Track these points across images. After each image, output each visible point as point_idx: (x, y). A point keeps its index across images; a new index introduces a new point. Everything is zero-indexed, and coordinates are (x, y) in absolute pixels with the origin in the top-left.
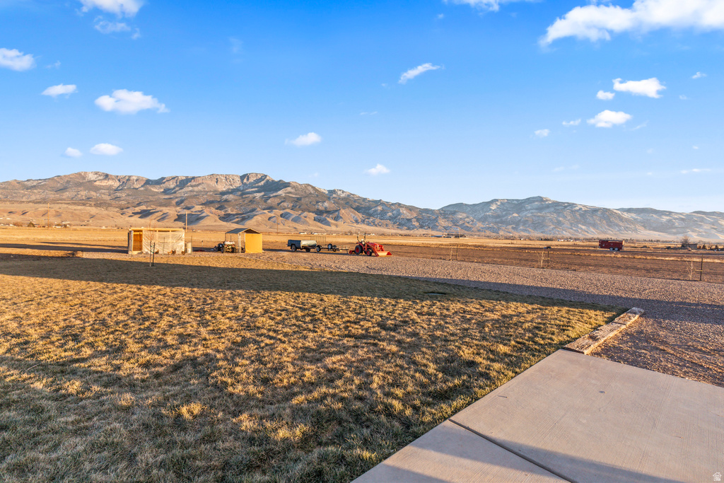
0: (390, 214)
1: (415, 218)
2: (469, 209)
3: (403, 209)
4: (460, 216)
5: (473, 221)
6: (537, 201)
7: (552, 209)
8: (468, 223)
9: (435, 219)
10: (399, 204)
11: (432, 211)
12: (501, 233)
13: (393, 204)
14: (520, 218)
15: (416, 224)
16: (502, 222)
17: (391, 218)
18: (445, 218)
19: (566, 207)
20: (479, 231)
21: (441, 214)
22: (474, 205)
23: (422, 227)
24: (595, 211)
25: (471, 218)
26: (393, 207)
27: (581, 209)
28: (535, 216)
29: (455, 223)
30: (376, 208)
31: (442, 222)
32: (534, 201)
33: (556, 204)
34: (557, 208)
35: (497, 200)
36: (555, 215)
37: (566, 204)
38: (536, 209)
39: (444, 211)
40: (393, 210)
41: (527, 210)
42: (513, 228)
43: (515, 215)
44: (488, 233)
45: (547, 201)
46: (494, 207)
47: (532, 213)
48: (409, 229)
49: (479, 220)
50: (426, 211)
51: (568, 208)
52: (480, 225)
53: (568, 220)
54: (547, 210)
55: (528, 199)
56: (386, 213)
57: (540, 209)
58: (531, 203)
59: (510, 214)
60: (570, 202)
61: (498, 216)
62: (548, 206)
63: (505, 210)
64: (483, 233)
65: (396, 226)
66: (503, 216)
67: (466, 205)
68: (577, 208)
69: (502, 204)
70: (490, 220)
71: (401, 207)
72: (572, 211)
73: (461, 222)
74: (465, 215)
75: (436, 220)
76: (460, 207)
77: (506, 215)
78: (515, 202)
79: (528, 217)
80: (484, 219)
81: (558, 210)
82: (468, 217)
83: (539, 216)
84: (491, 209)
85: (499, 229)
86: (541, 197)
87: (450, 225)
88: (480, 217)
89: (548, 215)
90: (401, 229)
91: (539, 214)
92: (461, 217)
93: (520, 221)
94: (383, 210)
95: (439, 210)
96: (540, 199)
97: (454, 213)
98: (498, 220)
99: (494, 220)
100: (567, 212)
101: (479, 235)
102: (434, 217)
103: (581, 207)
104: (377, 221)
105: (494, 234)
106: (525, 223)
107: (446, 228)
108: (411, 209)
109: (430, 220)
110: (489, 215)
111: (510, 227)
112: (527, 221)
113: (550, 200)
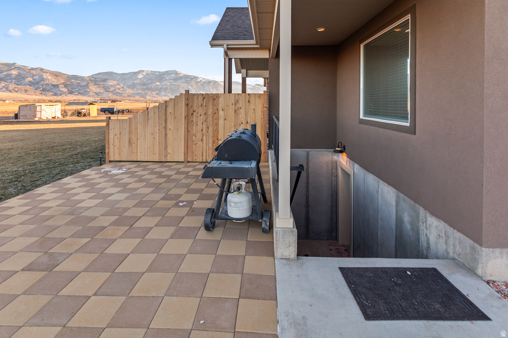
0: (30, 79)
1: (63, 84)
2: (119, 77)
3: (48, 74)
4: (110, 83)
5: (123, 88)
6: (173, 73)
7: (184, 80)
8: (119, 89)
9: (85, 86)
10: (42, 70)
11: (82, 78)
12: (148, 98)
13: (32, 69)
14: (161, 86)
15: (65, 90)
16: (148, 89)
17: (31, 84)
18: (96, 85)
19: (192, 79)
20: (129, 96)
21: (91, 81)
22: (124, 74)
23: (71, 93)
24: (209, 82)
25: (122, 85)
26: (34, 72)
27: (201, 81)
28: (172, 85)
29: (107, 89)
30: (10, 72)
31: (93, 88)
32: (171, 74)
33: (186, 77)
34: (187, 79)
35: (143, 71)
36: (186, 84)
37: (192, 77)
38: (173, 79)
39: (95, 78)
40: (33, 76)
41: (166, 80)
42: (157, 94)
43: (158, 83)
44: (137, 98)
45: (180, 74)
46: (140, 76)
47: (170, 82)
48: (55, 94)
49: (129, 87)
50: (75, 77)
51: (194, 79)
52: (129, 91)
53: (194, 88)
54: (180, 81)
55: (167, 72)
56: (24, 78)
57: (176, 80)
58: (169, 75)
59: (154, 83)
60: (195, 75)
61: (144, 84)
62: (181, 78)
63: (150, 80)
64: (133, 98)
65: (38, 92)
66: (148, 84)
67: (116, 73)
68: (199, 80)
69: (147, 73)
70: (138, 87)
71: (45, 72)
72: (196, 82)
73: (112, 89)
74: (115, 82)
75: (87, 86)
76: (110, 75)
77: (151, 83)
78: (157, 73)
79: (167, 85)
80: (133, 86)
81: (187, 81)
82: (118, 84)
83: (175, 85)
84: (138, 78)
85: (146, 94)
86: (176, 71)
87: (102, 91)
88: (129, 84)
89: (181, 84)
90: (46, 95)
91: (175, 84)
92: (112, 84)
93: (161, 88)
94: (19, 75)
95: (89, 77)
96: (176, 73)
97: (105, 80)
98: (145, 87)
99: (141, 87)
100: (193, 83)
101: (130, 100)
102: (84, 83)
103: (201, 79)
104: (11, 86)
105: (142, 99)
106: (165, 89)
107: (97, 94)
108: (56, 75)
109: (81, 86)
110: (137, 83)
111: (154, 93)
112: (167, 88)
113: (182, 74)
